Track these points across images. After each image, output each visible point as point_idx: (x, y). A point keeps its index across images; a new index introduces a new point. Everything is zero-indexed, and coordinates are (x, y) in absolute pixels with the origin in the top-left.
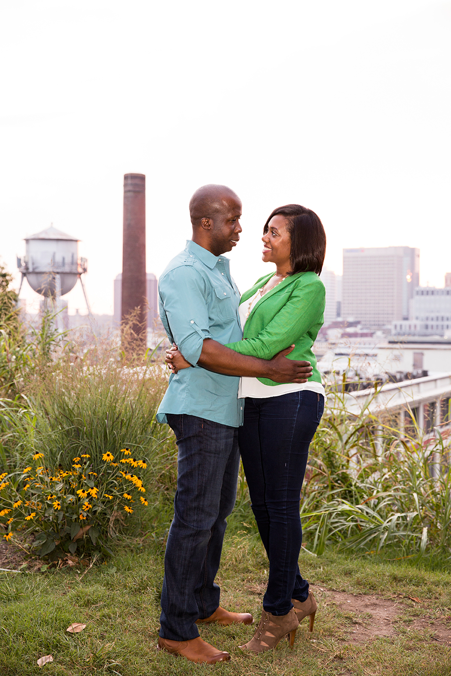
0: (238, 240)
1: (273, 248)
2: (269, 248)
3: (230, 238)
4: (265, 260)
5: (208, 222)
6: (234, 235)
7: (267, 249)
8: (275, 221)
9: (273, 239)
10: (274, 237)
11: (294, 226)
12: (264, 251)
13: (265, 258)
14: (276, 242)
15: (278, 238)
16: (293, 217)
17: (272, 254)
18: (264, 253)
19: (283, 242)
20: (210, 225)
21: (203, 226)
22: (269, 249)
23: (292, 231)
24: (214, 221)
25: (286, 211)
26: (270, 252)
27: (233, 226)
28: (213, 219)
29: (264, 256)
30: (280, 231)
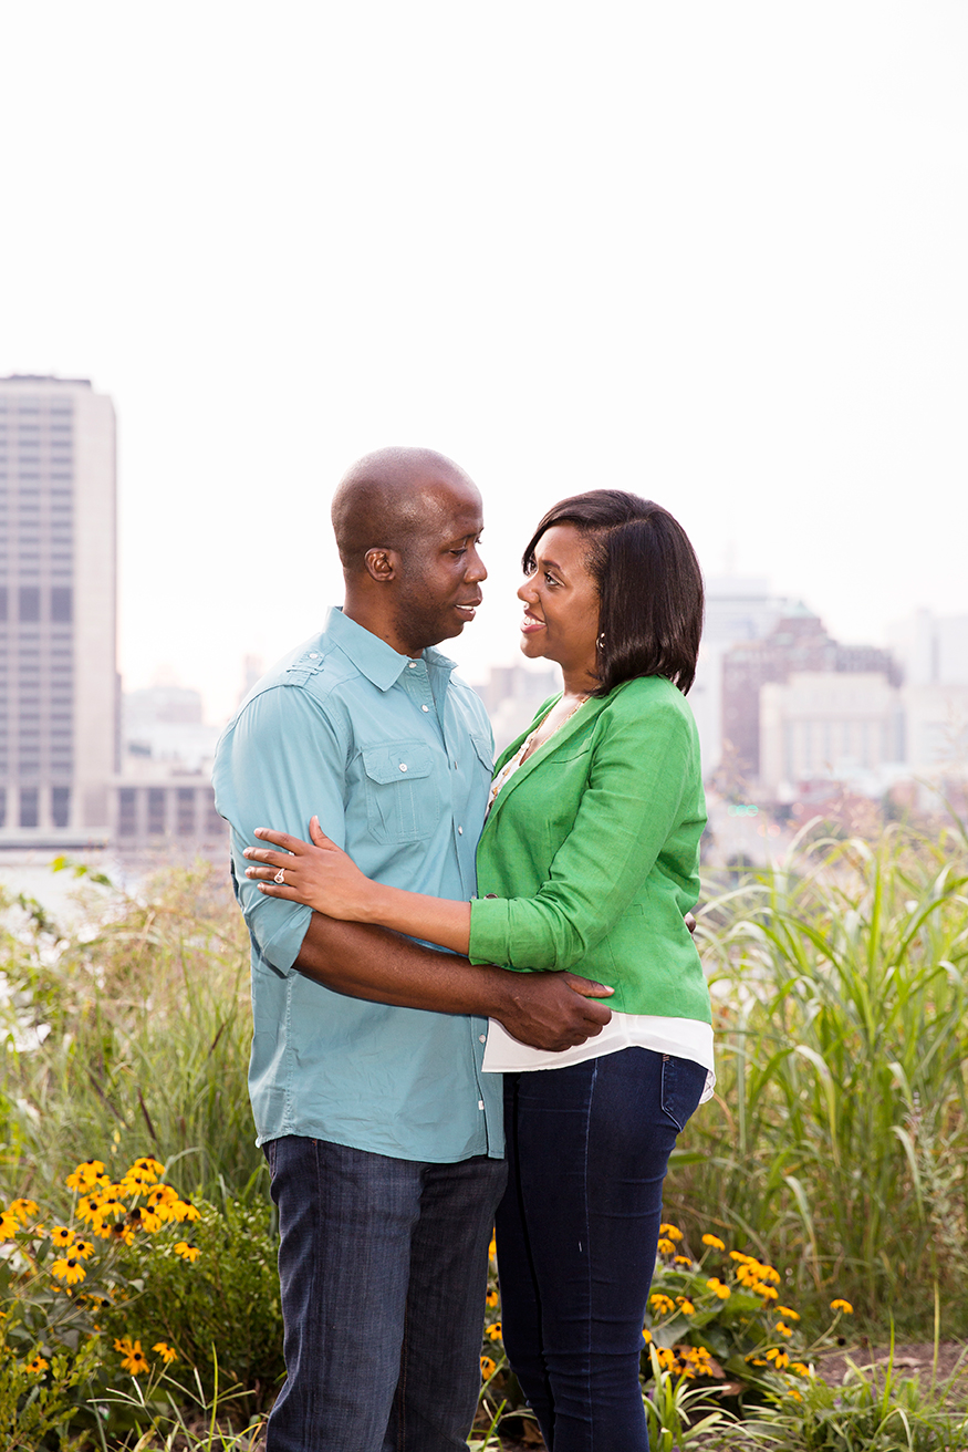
0: (477, 603)
1: (548, 621)
2: (537, 619)
3: (452, 599)
4: (531, 652)
5: (385, 559)
6: (464, 591)
7: (534, 622)
8: (556, 545)
9: (547, 595)
10: (551, 589)
11: (609, 559)
12: (524, 627)
13: (528, 646)
14: (560, 604)
15: (563, 592)
16: (602, 533)
17: (548, 636)
18: (528, 632)
19: (576, 605)
20: (391, 569)
21: (373, 572)
22: (539, 623)
23: (602, 573)
24: (403, 554)
25: (584, 513)
26: (543, 631)
27: (460, 565)
28: (398, 550)
29: (525, 641)
30: (566, 572)
